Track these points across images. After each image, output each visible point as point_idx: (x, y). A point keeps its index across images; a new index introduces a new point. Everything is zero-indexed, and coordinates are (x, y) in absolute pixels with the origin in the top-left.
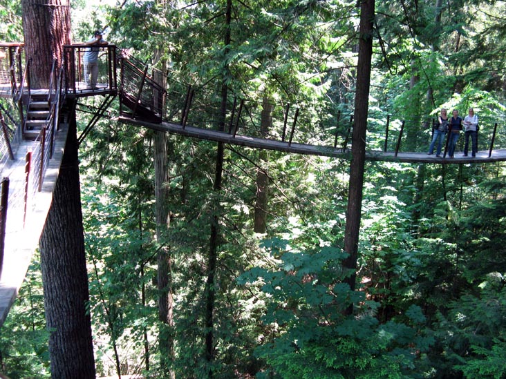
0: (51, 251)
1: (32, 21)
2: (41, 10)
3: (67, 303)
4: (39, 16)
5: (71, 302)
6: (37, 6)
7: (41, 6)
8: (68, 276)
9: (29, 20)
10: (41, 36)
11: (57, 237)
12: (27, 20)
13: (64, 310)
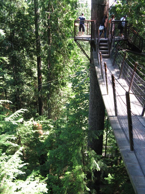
0: (95, 101)
1: (96, 11)
2: (100, 7)
3: (98, 120)
4: (99, 9)
5: (99, 120)
6: (99, 5)
7: (100, 5)
8: (100, 110)
9: (95, 11)
10: (99, 17)
11: (98, 96)
12: (94, 11)
13: (97, 123)
